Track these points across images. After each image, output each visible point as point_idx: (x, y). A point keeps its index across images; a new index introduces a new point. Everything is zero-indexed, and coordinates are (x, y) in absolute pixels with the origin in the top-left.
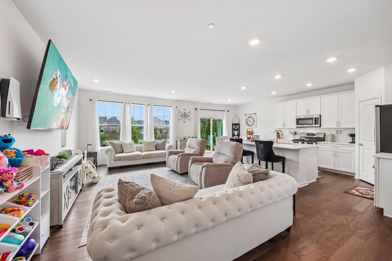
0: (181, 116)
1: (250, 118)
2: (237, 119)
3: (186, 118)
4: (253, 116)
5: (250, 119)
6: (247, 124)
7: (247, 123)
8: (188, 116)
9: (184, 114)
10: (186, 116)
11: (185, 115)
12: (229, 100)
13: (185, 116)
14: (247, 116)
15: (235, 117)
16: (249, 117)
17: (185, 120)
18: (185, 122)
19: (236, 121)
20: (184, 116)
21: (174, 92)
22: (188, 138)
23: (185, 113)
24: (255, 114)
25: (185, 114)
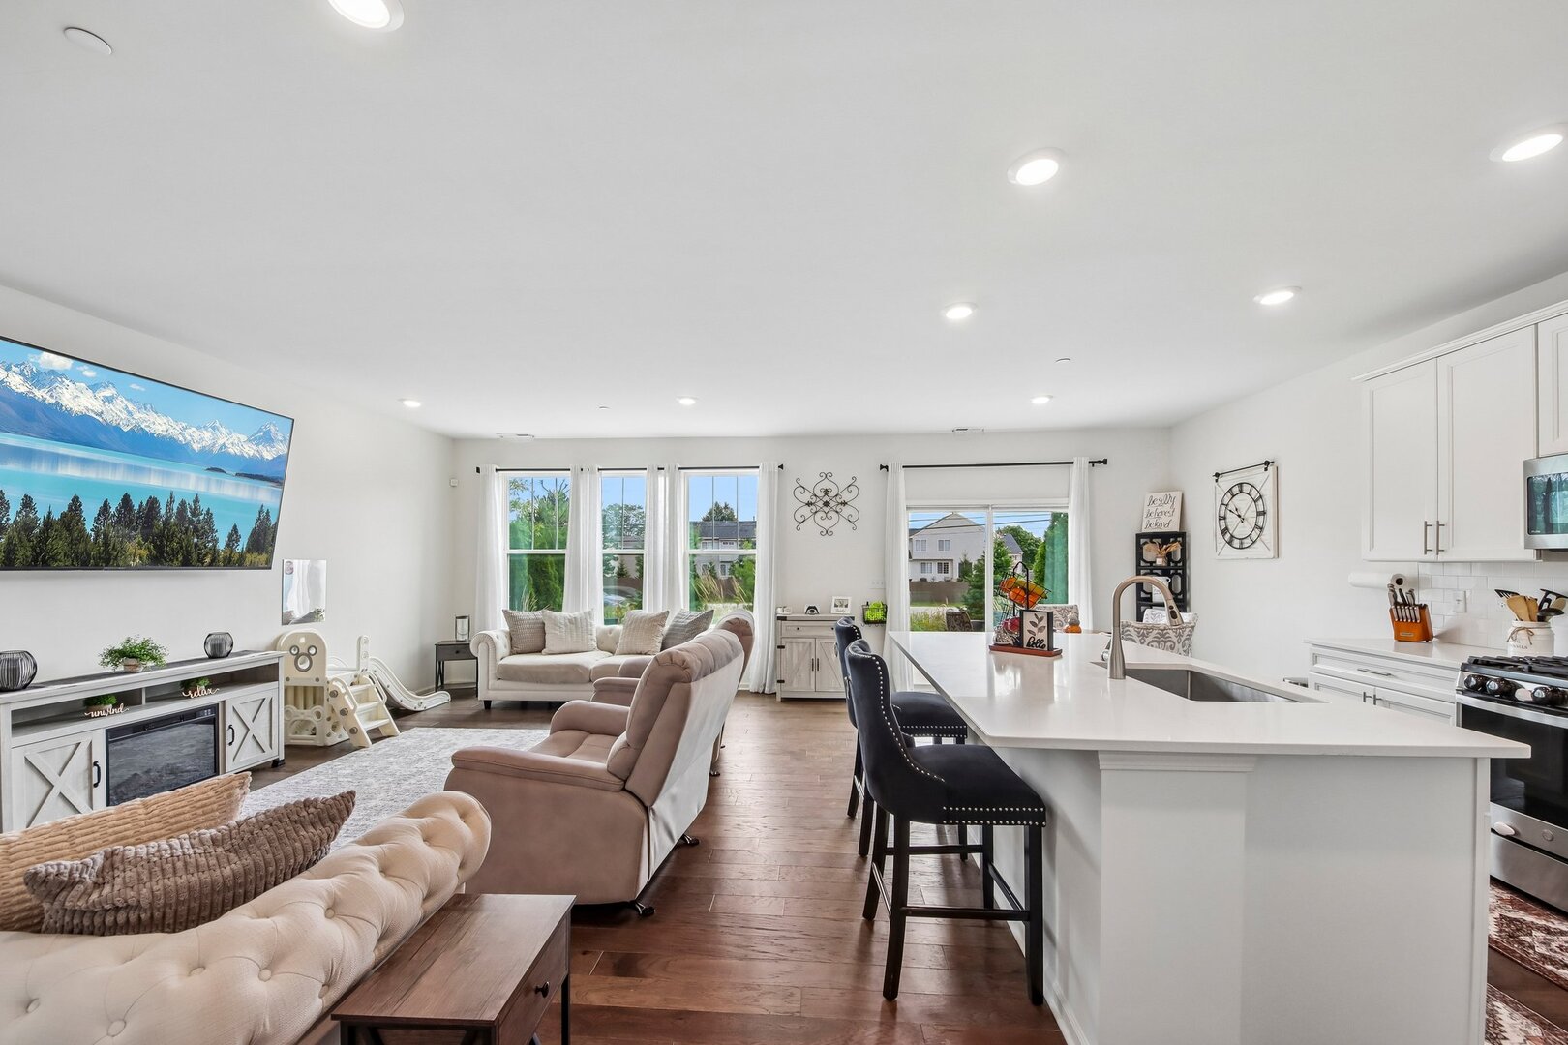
0: (809, 504)
1: (1241, 492)
2: (1167, 508)
3: (832, 514)
4: (1262, 479)
5: (1242, 502)
6: (1224, 532)
7: (1227, 529)
8: (844, 504)
9: (821, 494)
10: (832, 504)
11: (826, 499)
12: (1041, 401)
13: (827, 502)
14: (1226, 483)
15: (1156, 496)
16: (1236, 490)
17: (826, 524)
18: (827, 532)
19: (1165, 519)
20: (820, 504)
21: (687, 402)
22: (836, 606)
23: (826, 492)
24: (1267, 463)
25: (830, 494)
